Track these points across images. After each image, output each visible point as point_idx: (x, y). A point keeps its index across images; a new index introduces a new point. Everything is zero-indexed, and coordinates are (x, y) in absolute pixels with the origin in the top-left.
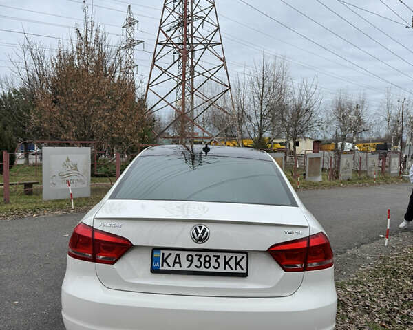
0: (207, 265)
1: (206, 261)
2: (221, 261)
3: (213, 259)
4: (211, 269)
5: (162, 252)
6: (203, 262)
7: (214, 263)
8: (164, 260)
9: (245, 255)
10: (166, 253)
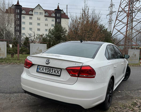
0: (50, 71)
1: (50, 70)
2: (54, 71)
3: (52, 70)
4: (50, 73)
5: (40, 66)
6: (49, 70)
7: (51, 71)
8: (40, 69)
9: (60, 70)
10: (41, 67)
